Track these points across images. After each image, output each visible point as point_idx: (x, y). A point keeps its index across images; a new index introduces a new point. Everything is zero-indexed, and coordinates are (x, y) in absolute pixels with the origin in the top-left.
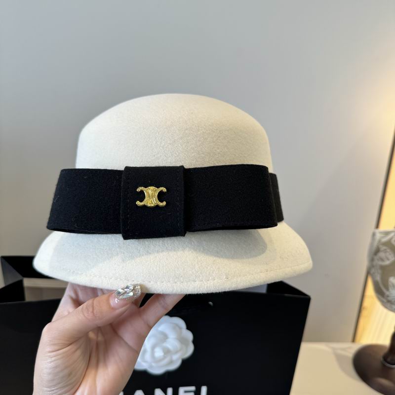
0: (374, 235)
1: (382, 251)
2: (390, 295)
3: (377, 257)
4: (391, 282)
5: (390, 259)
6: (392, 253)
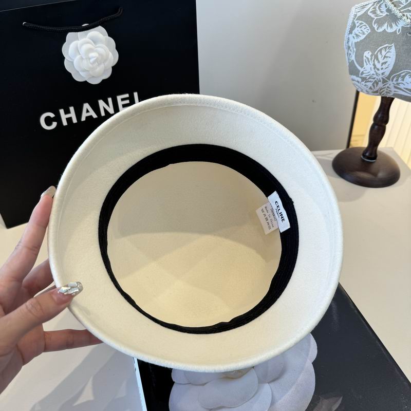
1: (358, 27)
2: (365, 72)
3: (353, 35)
4: (366, 56)
5: (366, 33)
6: (368, 26)
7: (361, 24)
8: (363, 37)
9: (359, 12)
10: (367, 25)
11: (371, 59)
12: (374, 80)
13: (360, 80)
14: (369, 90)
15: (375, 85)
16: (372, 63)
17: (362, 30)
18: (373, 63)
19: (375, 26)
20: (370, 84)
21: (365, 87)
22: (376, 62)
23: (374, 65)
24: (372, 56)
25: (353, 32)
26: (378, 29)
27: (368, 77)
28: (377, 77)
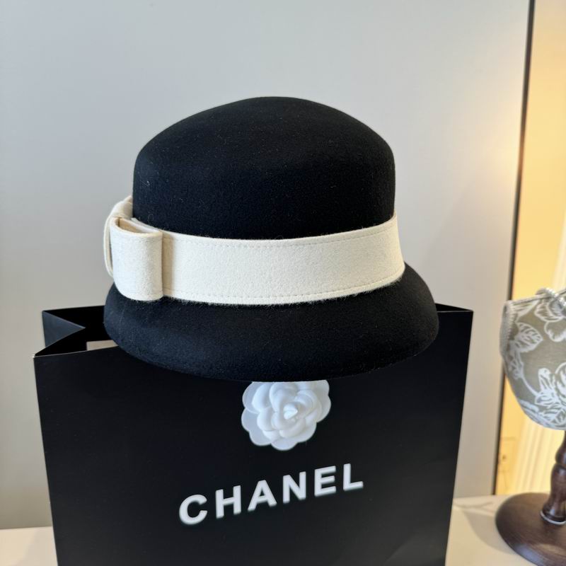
0: (505, 309)
1: (522, 331)
2: (543, 399)
3: (516, 341)
4: (542, 376)
5: (536, 341)
6: (537, 332)
7: (527, 328)
8: (532, 347)
9: (521, 310)
10: (535, 330)
11: (551, 381)
12: (559, 411)
13: (536, 409)
14: (552, 424)
15: (561, 417)
16: (553, 387)
17: (529, 337)
18: (555, 386)
19: (550, 334)
20: (553, 417)
21: (546, 420)
22: (559, 386)
23: (557, 389)
24: (551, 376)
25: (516, 337)
26: (554, 337)
27: (549, 406)
28: (563, 407)
